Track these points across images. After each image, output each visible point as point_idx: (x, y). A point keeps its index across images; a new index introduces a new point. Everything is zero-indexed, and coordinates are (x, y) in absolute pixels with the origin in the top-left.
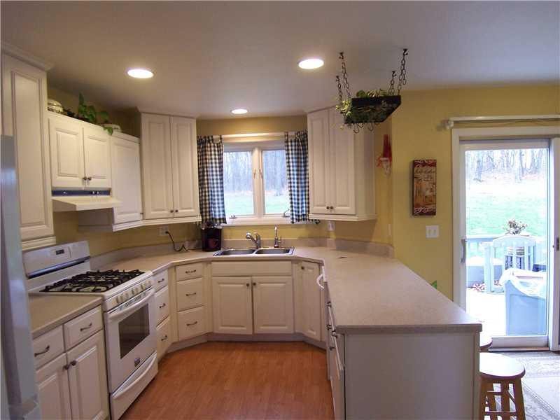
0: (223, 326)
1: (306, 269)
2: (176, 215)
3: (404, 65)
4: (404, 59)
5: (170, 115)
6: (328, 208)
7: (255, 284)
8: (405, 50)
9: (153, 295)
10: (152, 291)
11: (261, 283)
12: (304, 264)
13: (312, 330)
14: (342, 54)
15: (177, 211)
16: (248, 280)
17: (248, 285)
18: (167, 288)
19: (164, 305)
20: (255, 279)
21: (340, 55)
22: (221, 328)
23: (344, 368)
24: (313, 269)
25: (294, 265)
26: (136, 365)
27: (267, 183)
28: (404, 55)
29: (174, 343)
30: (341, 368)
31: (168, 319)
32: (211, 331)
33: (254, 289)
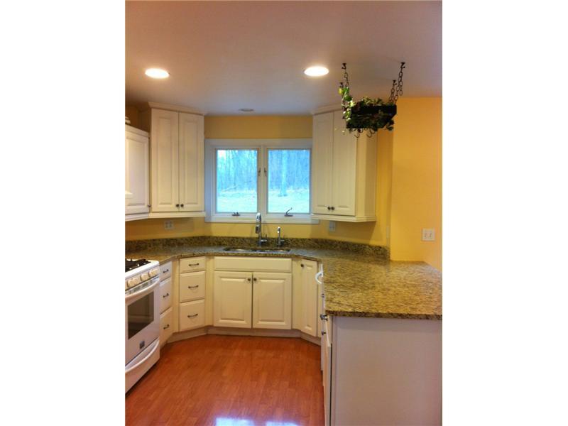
0: (222, 319)
1: (305, 266)
2: (181, 209)
3: (401, 77)
4: (401, 72)
5: (179, 112)
6: (329, 208)
7: (255, 280)
8: (403, 64)
9: (158, 284)
10: (158, 280)
11: (260, 279)
12: (304, 262)
13: (309, 326)
14: (344, 64)
15: (182, 206)
16: (249, 275)
17: (249, 280)
18: (170, 279)
19: (168, 294)
20: (256, 275)
21: (343, 66)
22: (221, 321)
23: (332, 345)
24: (312, 267)
25: (294, 263)
26: (141, 347)
27: (271, 182)
28: (402, 68)
29: (175, 334)
30: (329, 345)
31: (170, 310)
32: (210, 324)
33: (254, 284)
